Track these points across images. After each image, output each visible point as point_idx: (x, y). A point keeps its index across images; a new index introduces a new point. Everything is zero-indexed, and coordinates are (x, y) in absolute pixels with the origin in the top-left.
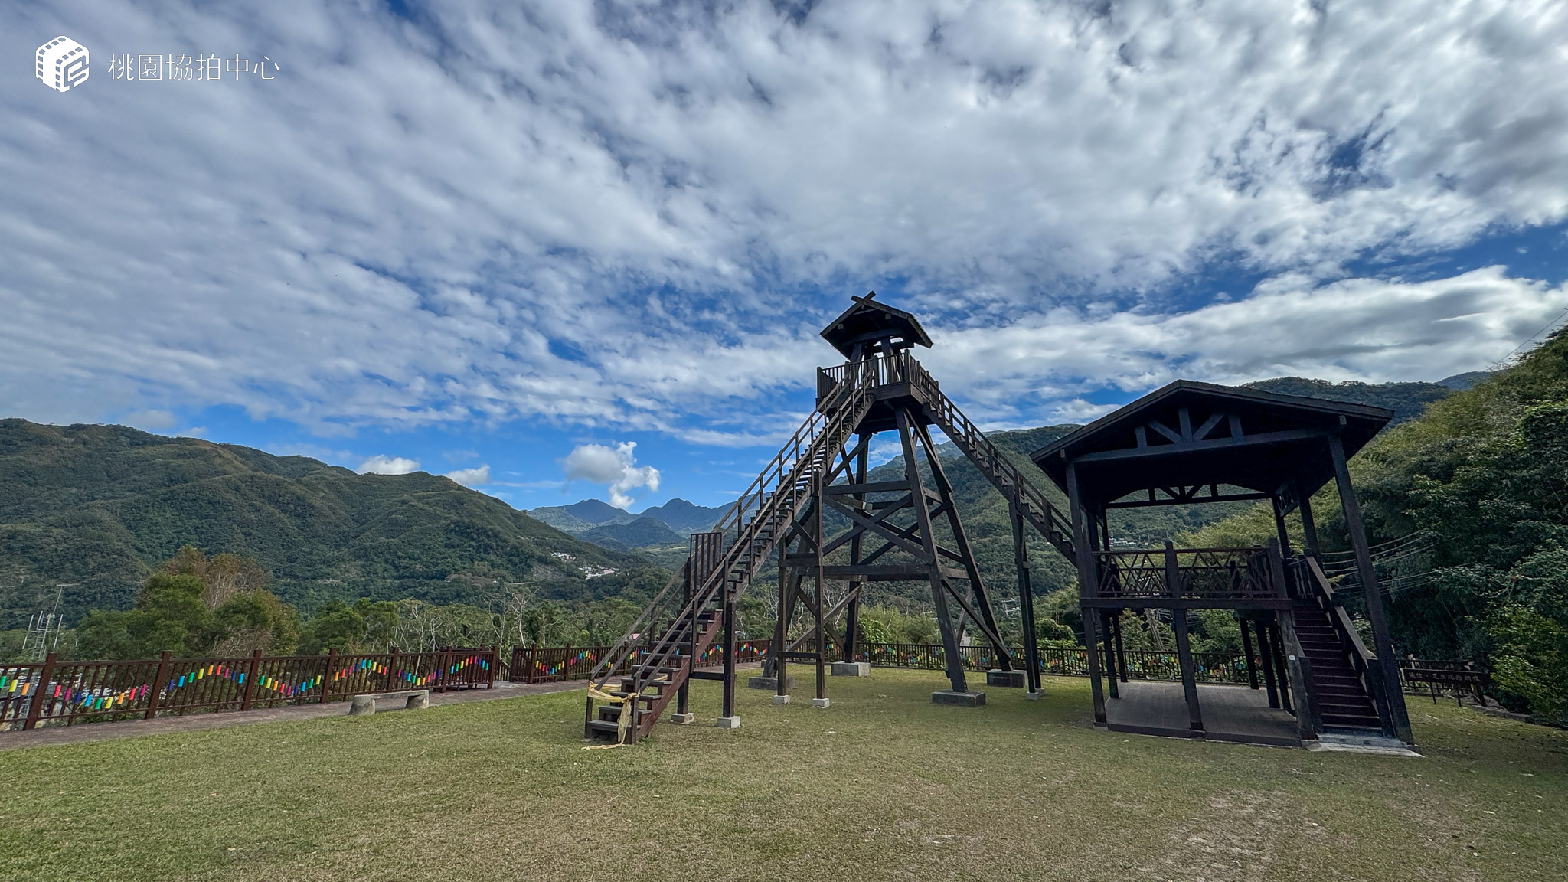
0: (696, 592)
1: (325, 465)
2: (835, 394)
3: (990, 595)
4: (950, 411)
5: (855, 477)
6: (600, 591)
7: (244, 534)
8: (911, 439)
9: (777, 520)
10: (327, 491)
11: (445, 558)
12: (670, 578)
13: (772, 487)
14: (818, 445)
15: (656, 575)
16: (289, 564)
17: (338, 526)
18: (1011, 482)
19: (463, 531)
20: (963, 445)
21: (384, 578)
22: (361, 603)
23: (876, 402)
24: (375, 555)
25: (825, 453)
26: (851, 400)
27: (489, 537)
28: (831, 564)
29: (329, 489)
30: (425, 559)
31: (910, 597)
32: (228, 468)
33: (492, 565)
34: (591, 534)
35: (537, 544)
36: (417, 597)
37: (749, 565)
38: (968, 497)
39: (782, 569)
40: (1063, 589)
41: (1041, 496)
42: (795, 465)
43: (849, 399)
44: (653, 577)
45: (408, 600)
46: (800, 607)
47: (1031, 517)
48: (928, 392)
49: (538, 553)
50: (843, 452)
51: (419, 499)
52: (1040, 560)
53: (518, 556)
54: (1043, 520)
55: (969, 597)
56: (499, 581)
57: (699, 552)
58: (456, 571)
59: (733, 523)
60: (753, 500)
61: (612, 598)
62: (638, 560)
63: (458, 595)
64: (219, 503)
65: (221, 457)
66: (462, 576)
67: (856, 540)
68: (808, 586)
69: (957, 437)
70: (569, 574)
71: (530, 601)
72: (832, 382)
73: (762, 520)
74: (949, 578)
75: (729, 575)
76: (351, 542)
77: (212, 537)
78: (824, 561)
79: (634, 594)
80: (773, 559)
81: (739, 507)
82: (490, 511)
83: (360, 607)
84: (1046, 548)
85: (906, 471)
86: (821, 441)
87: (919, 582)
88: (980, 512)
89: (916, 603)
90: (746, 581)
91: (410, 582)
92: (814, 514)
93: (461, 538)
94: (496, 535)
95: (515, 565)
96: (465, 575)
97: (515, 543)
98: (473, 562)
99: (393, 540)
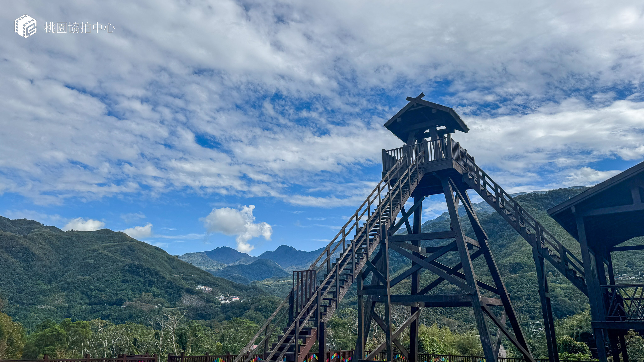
0: (297, 314)
1: (42, 226)
2: (396, 169)
3: (521, 318)
4: (483, 179)
5: (412, 229)
6: (230, 313)
8: (454, 202)
9: (356, 261)
10: (43, 243)
11: (122, 290)
12: (280, 303)
13: (351, 237)
14: (384, 206)
15: (270, 301)
16: (18, 294)
17: (50, 268)
18: (533, 231)
19: (134, 270)
20: (495, 205)
21: (81, 304)
22: (65, 322)
23: (426, 174)
24: (75, 288)
25: (389, 211)
26: (408, 173)
27: (152, 275)
28: (397, 293)
29: (45, 242)
30: (108, 291)
31: (458, 319)
33: (154, 295)
34: (223, 271)
35: (186, 280)
36: (104, 318)
37: (335, 294)
38: (501, 242)
39: (360, 297)
40: (579, 313)
41: (557, 242)
42: (367, 221)
43: (406, 172)
44: (267, 303)
45: (96, 320)
46: (374, 325)
47: (550, 258)
48: (467, 165)
49: (187, 286)
50: (403, 210)
51: (105, 248)
52: (559, 291)
53: (172, 288)
54: (560, 261)
55: (503, 319)
56: (159, 306)
57: (300, 285)
58: (130, 299)
59: (324, 263)
60: (337, 246)
61: (238, 319)
62: (257, 290)
63: (131, 317)
66: (133, 303)
67: (414, 275)
68: (380, 309)
69: (490, 198)
70: (208, 301)
71: (180, 321)
72: (394, 159)
73: (344, 261)
74: (488, 305)
75: (321, 301)
76: (59, 279)
78: (392, 291)
79: (254, 315)
80: (354, 289)
81: (327, 251)
82: (153, 256)
83: (65, 325)
84: (564, 282)
85: (451, 223)
86: (386, 203)
87: (465, 308)
88: (511, 255)
89: (463, 323)
90: (333, 305)
91: (98, 307)
92: (382, 257)
93: (133, 275)
94: (157, 273)
95: (170, 294)
96: (136, 302)
97: (170, 279)
98: (141, 293)
99: (87, 277)
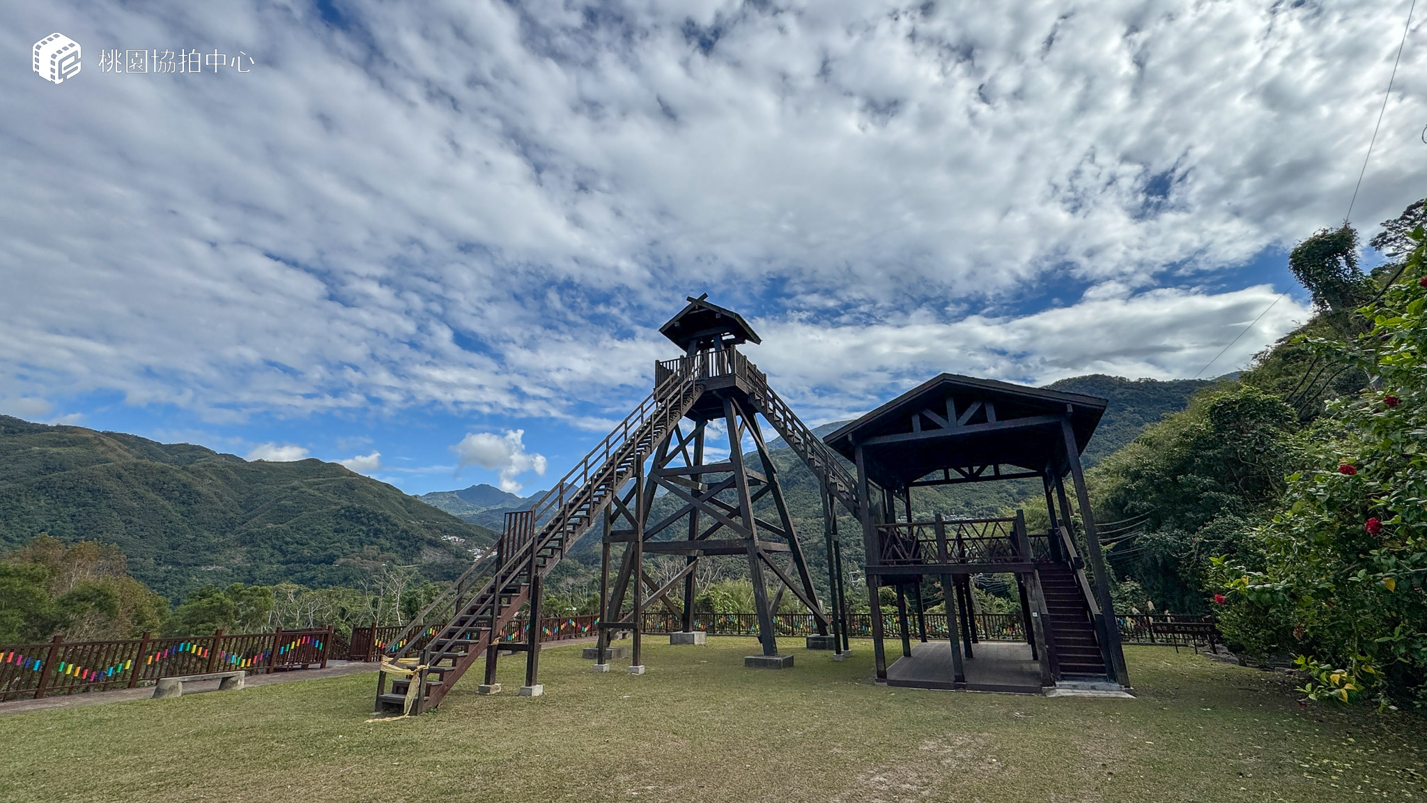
1: (213, 453)
5: (691, 460)
7: (124, 521)
8: (738, 429)
10: (214, 478)
11: (334, 543)
16: (171, 551)
17: (224, 513)
18: (822, 464)
19: (354, 516)
21: (270, 563)
22: (234, 588)
23: (705, 392)
24: (262, 540)
27: (379, 521)
29: (217, 476)
30: (313, 543)
32: (111, 456)
33: (382, 549)
34: (480, 517)
35: (428, 528)
36: (299, 581)
37: (561, 541)
39: (606, 545)
45: (287, 584)
49: (428, 536)
51: (310, 485)
53: (408, 540)
56: (388, 564)
58: (345, 555)
63: (346, 579)
64: (99, 490)
65: (103, 444)
66: (350, 560)
70: (458, 556)
72: (668, 373)
74: (767, 552)
75: (538, 551)
76: (237, 529)
77: (89, 525)
82: (381, 496)
83: (234, 592)
87: (739, 555)
90: (557, 556)
91: (297, 567)
93: (351, 522)
94: (386, 520)
95: (405, 548)
96: (354, 559)
97: (405, 527)
98: (362, 546)
99: (280, 525)
